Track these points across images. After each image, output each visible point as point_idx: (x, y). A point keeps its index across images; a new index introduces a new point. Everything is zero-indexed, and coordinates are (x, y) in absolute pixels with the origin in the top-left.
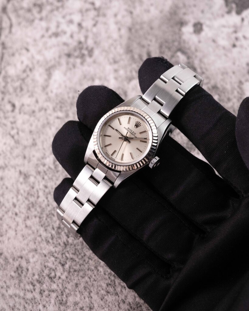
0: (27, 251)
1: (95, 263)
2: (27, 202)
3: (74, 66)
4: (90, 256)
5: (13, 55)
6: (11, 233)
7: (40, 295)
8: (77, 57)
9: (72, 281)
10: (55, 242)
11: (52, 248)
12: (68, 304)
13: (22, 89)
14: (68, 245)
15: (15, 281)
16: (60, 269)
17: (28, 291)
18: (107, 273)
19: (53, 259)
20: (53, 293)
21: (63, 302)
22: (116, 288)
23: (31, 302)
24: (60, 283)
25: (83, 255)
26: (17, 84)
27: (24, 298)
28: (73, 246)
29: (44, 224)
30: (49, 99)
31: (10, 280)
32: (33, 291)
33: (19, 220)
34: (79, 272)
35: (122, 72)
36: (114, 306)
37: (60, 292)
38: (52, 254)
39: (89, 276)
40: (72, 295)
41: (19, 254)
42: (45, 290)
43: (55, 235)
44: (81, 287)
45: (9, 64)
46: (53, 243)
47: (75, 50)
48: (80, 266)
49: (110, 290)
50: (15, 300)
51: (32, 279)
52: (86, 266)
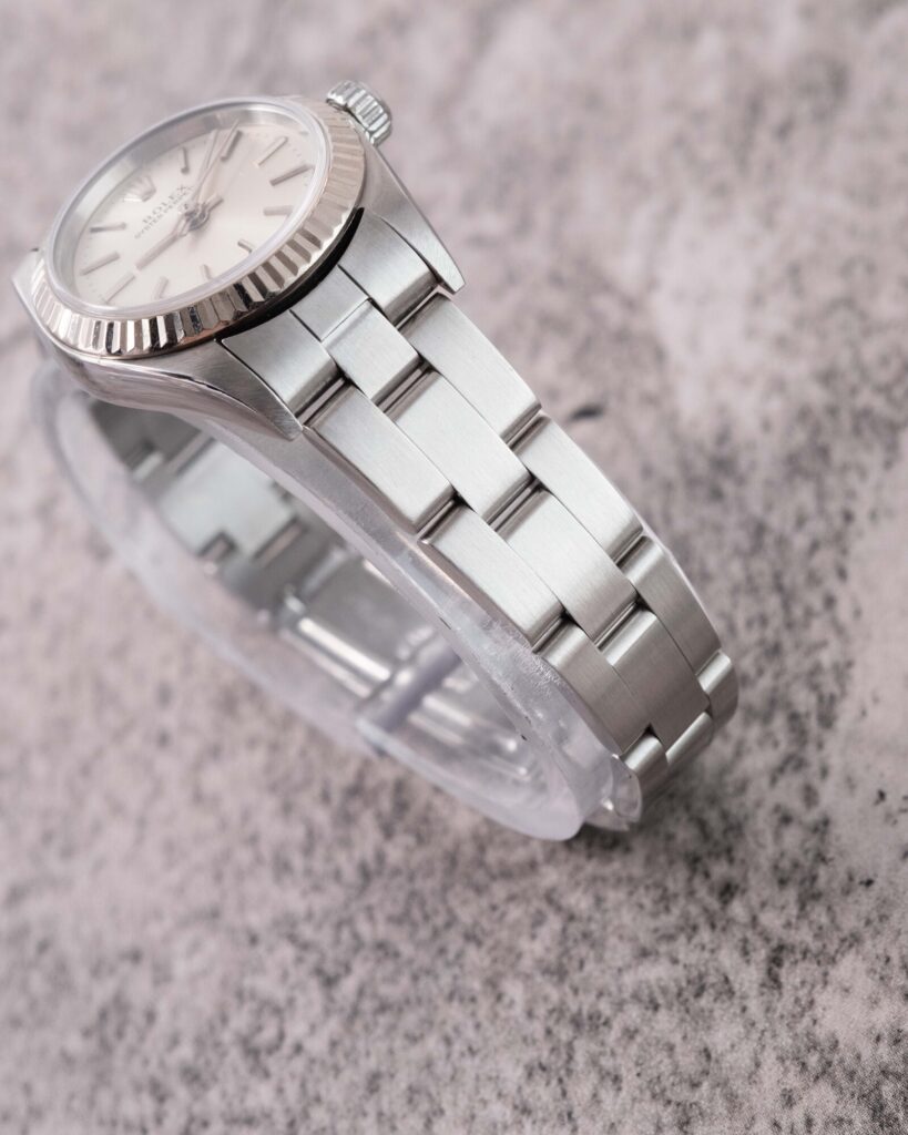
0: (168, 923)
1: (495, 961)
4: (476, 924)
6: (119, 836)
9: (356, 1063)
10: (318, 864)
11: (293, 899)
15: (75, 1078)
17: (127, 1126)
18: (541, 1010)
19: (287, 952)
22: (569, 1088)
25: (439, 921)
28: (401, 880)
29: (288, 777)
31: (53, 1074)
32: (150, 1125)
34: (400, 1010)
37: (282, 1124)
38: (287, 928)
39: (449, 1029)
41: (127, 940)
42: (209, 1118)
43: (327, 829)
44: (392, 1096)
46: (308, 872)
48: (415, 978)
49: (539, 1098)
51: (162, 1064)
52: (446, 980)
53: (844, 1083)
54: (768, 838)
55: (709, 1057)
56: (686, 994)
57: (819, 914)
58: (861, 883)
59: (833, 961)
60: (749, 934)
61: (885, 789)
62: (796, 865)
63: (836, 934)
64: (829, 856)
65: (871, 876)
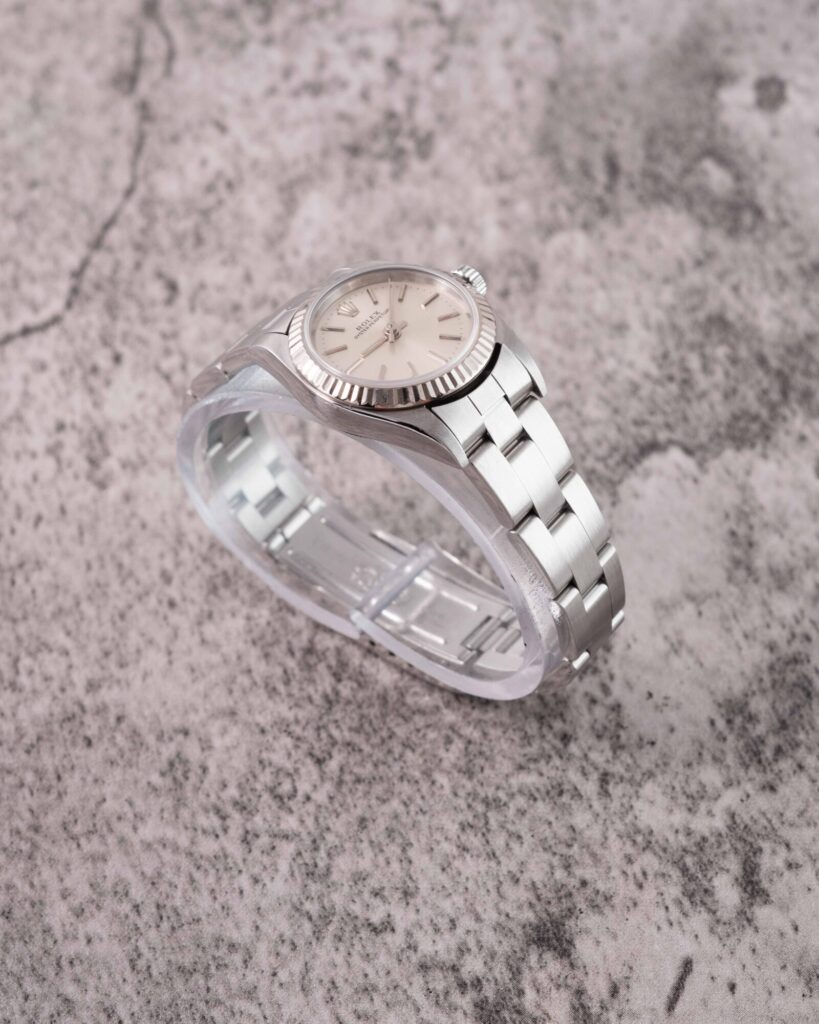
0: (202, 715)
1: (425, 761)
2: (207, 570)
3: (371, 182)
4: (408, 739)
5: (175, 139)
6: (154, 659)
7: (245, 845)
8: (381, 156)
9: (348, 810)
10: (295, 691)
11: (284, 710)
12: (335, 876)
13: (199, 240)
14: (338, 702)
15: (161, 800)
16: (309, 772)
17: (204, 832)
18: (462, 793)
19: (288, 741)
20: (284, 842)
21: (317, 872)
22: (490, 839)
23: (214, 866)
24: (309, 814)
25: (384, 734)
26: (186, 224)
27: (191, 854)
28: (353, 707)
29: (262, 637)
30: (285, 274)
31: (146, 796)
32: (220, 832)
33: (182, 621)
34: (370, 783)
35: (523, 208)
36: (483, 892)
37: (308, 841)
38: (284, 727)
39: (404, 797)
40: (347, 853)
41: (177, 722)
42: (259, 833)
43: (297, 671)
44: (377, 831)
45: (160, 165)
46: (290, 695)
47: (374, 135)
48: (376, 765)
49: (472, 843)
50: (160, 857)
51: (219, 798)
52: (396, 768)
53: (661, 853)
54: (584, 710)
55: (574, 830)
56: (553, 793)
57: (625, 756)
58: (648, 743)
59: (640, 785)
60: (584, 764)
61: (652, 691)
62: (605, 728)
63: (638, 770)
64: (625, 725)
65: (653, 739)
